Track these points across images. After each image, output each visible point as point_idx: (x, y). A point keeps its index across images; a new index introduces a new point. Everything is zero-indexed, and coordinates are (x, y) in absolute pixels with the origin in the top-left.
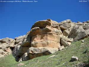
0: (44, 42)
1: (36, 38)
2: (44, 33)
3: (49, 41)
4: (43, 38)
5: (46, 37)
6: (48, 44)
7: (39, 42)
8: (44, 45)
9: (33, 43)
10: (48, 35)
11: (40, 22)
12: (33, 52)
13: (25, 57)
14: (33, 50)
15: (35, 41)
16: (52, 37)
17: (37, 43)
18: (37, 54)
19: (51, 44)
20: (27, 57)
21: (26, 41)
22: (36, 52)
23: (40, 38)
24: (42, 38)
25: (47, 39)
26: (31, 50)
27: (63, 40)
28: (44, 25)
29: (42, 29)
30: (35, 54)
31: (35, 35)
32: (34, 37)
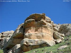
0: (39, 34)
1: (30, 30)
2: (39, 25)
3: (44, 34)
4: (38, 31)
5: (40, 29)
6: (43, 36)
7: (33, 34)
8: (39, 37)
9: (27, 34)
10: (43, 28)
11: (36, 14)
12: (28, 44)
13: (17, 48)
14: (28, 42)
15: (29, 32)
16: (47, 30)
17: (31, 35)
18: (33, 46)
19: (46, 36)
20: (19, 49)
21: (19, 32)
22: (31, 44)
23: (34, 30)
24: (36, 30)
25: (42, 31)
26: (25, 41)
27: (56, 34)
28: (39, 18)
29: (37, 22)
30: (30, 45)
31: (29, 27)
32: (28, 28)
